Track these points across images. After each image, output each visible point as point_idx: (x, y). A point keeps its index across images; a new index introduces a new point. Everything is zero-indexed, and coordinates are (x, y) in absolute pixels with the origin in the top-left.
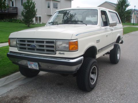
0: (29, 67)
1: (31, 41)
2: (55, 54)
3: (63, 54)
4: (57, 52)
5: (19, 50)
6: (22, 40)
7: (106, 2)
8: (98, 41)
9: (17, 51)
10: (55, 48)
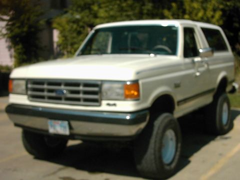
10: (99, 94)
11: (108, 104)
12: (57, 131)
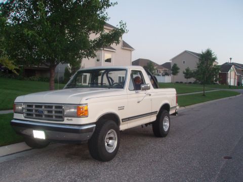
1: (39, 106)
2: (63, 121)
3: (71, 120)
4: (66, 118)
5: (25, 117)
6: (30, 105)
7: (186, 52)
8: (121, 108)
9: (23, 118)
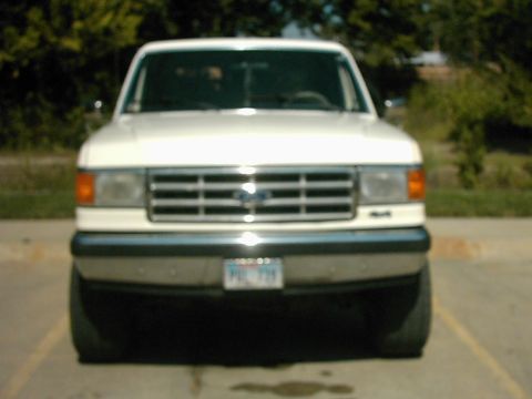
0: (231, 283)
10: (354, 194)
11: (375, 215)
12: (247, 283)
